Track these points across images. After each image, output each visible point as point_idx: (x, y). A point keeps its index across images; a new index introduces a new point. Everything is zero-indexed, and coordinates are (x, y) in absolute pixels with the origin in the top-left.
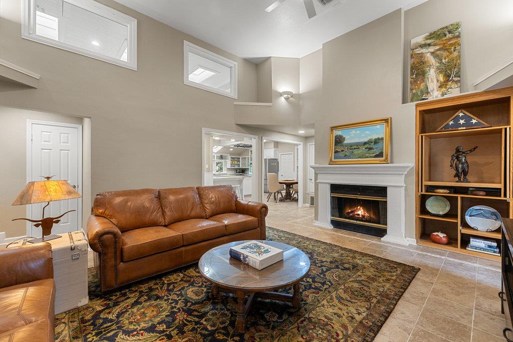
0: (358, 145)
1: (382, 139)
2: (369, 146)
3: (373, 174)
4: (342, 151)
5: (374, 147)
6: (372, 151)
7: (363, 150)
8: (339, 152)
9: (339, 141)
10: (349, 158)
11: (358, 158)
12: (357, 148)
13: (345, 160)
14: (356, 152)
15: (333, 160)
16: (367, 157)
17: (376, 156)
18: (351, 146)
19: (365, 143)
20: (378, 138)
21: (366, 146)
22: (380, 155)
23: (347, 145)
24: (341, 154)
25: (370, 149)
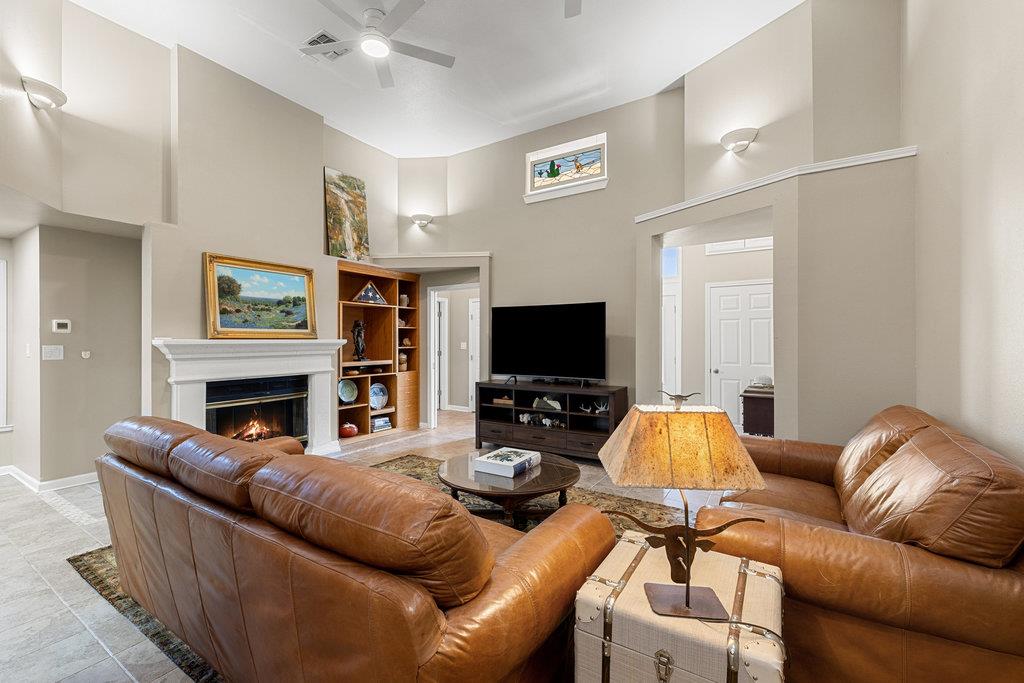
0: (266, 305)
1: (304, 300)
2: (286, 309)
3: (296, 356)
4: (238, 311)
5: (294, 310)
6: (291, 317)
7: (276, 314)
8: (230, 312)
9: (228, 289)
10: (252, 327)
11: (270, 327)
12: (267, 310)
13: (245, 330)
14: (265, 315)
15: (219, 329)
16: (284, 327)
17: (298, 327)
18: (256, 305)
19: (279, 303)
20: (299, 298)
21: (282, 307)
22: (303, 325)
23: (246, 301)
24: (235, 318)
25: (288, 313)
